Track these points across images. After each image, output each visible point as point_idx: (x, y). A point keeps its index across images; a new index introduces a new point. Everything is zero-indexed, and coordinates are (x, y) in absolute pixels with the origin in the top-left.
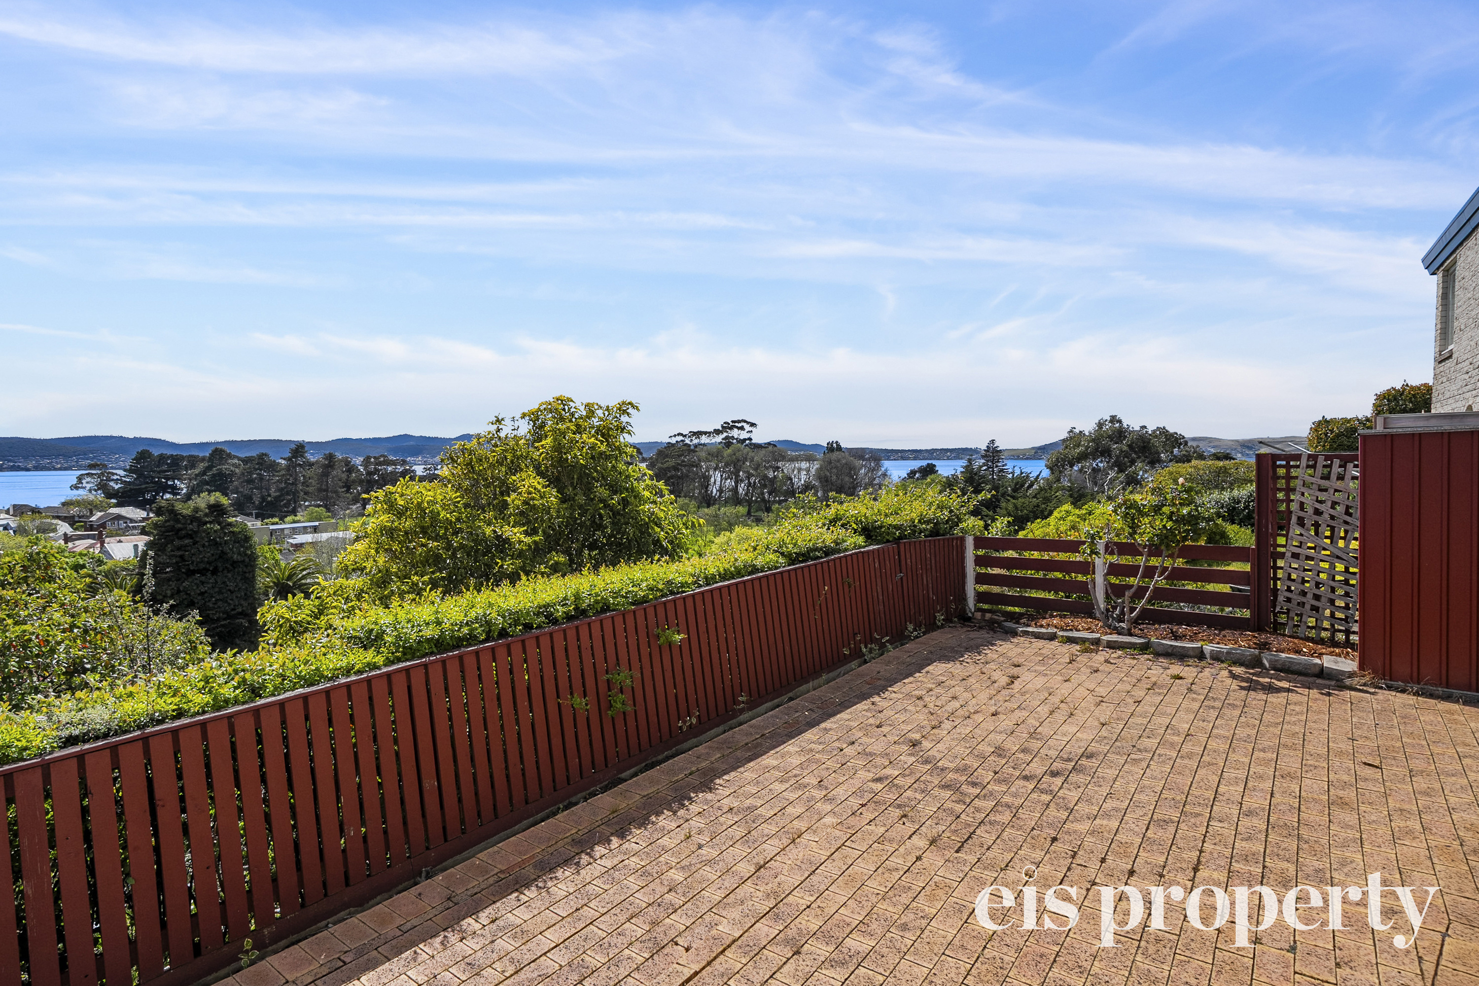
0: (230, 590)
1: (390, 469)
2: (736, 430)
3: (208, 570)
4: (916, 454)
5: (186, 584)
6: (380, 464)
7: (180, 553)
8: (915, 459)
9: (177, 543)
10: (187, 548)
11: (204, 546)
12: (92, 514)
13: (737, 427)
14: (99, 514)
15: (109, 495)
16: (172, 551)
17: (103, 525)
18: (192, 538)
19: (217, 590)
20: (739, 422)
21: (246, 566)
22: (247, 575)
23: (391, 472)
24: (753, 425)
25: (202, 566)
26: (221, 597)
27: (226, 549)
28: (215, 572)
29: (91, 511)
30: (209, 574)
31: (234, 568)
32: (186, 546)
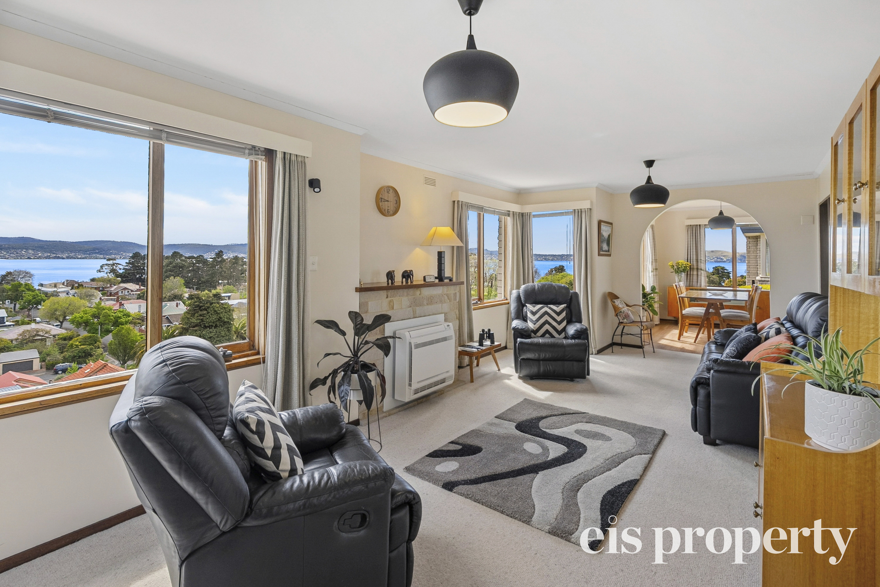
0: (222, 336)
3: (213, 326)
4: (554, 257)
5: (204, 332)
7: (202, 318)
8: (552, 260)
9: (200, 313)
10: (205, 315)
11: (212, 314)
14: (115, 287)
15: (117, 276)
16: (197, 317)
17: (118, 293)
18: (207, 311)
19: (216, 336)
21: (229, 324)
22: (229, 328)
25: (211, 324)
26: (218, 339)
27: (221, 315)
28: (216, 326)
29: (110, 285)
30: (213, 328)
31: (224, 325)
32: (204, 314)
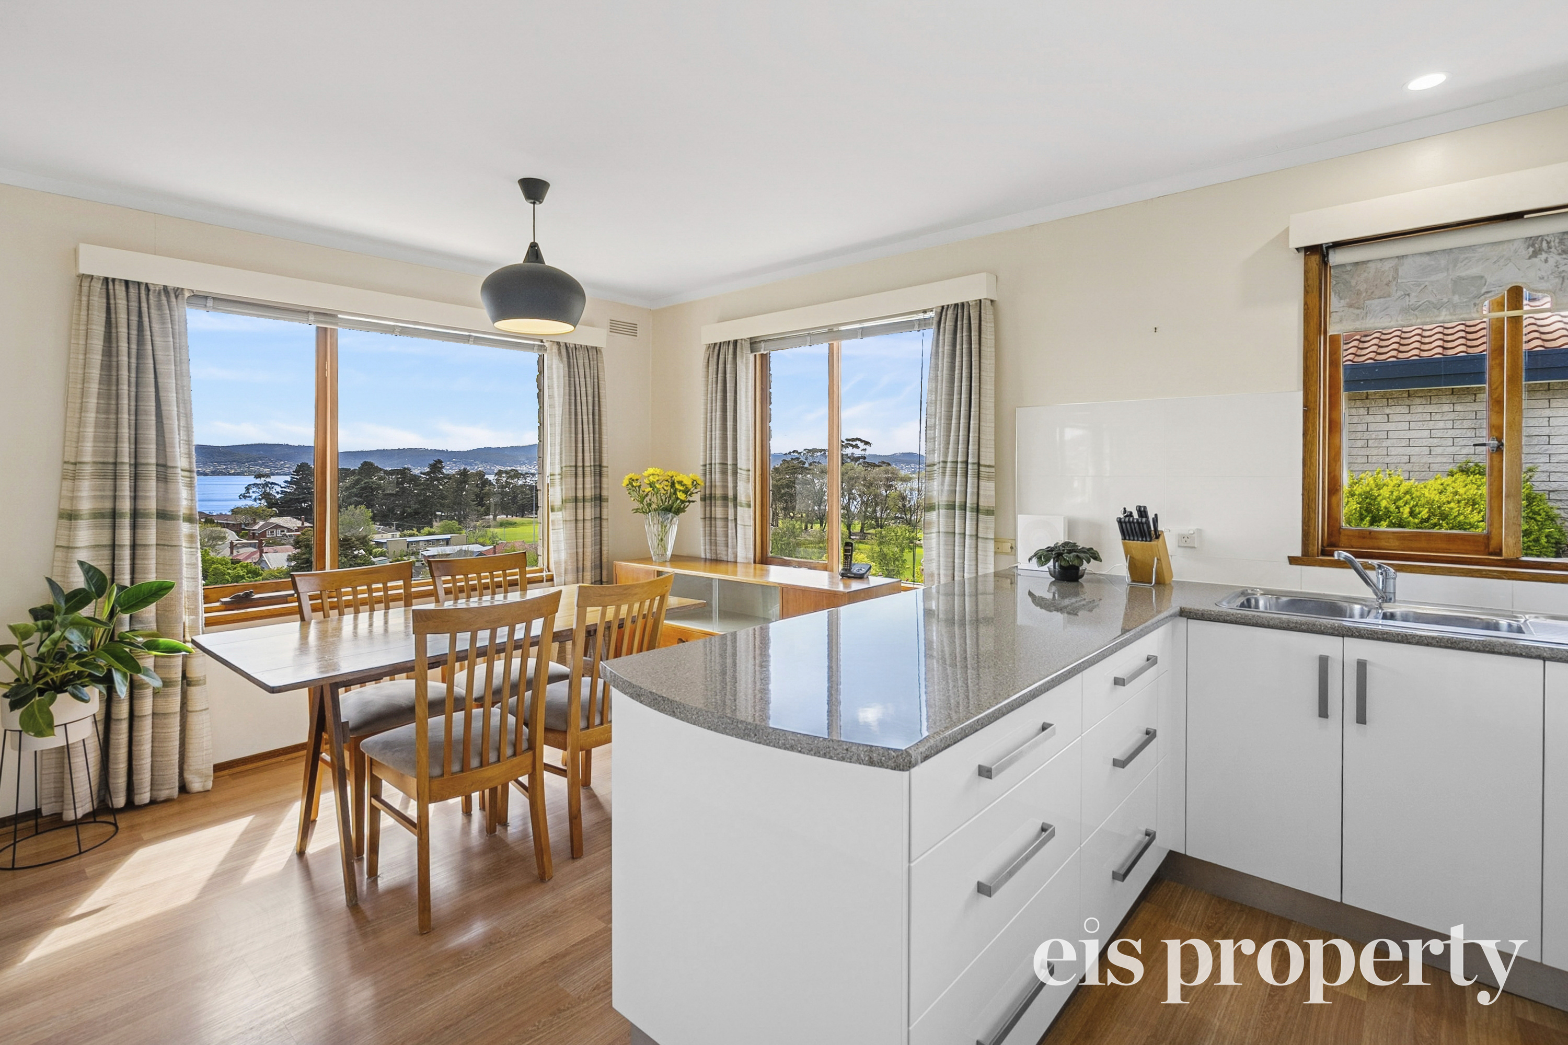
1: (520, 482)
2: (850, 448)
6: (512, 477)
12: (255, 523)
13: (851, 445)
14: (262, 523)
15: (273, 504)
17: (263, 534)
20: (853, 440)
23: (521, 486)
24: (867, 443)
29: (254, 520)
